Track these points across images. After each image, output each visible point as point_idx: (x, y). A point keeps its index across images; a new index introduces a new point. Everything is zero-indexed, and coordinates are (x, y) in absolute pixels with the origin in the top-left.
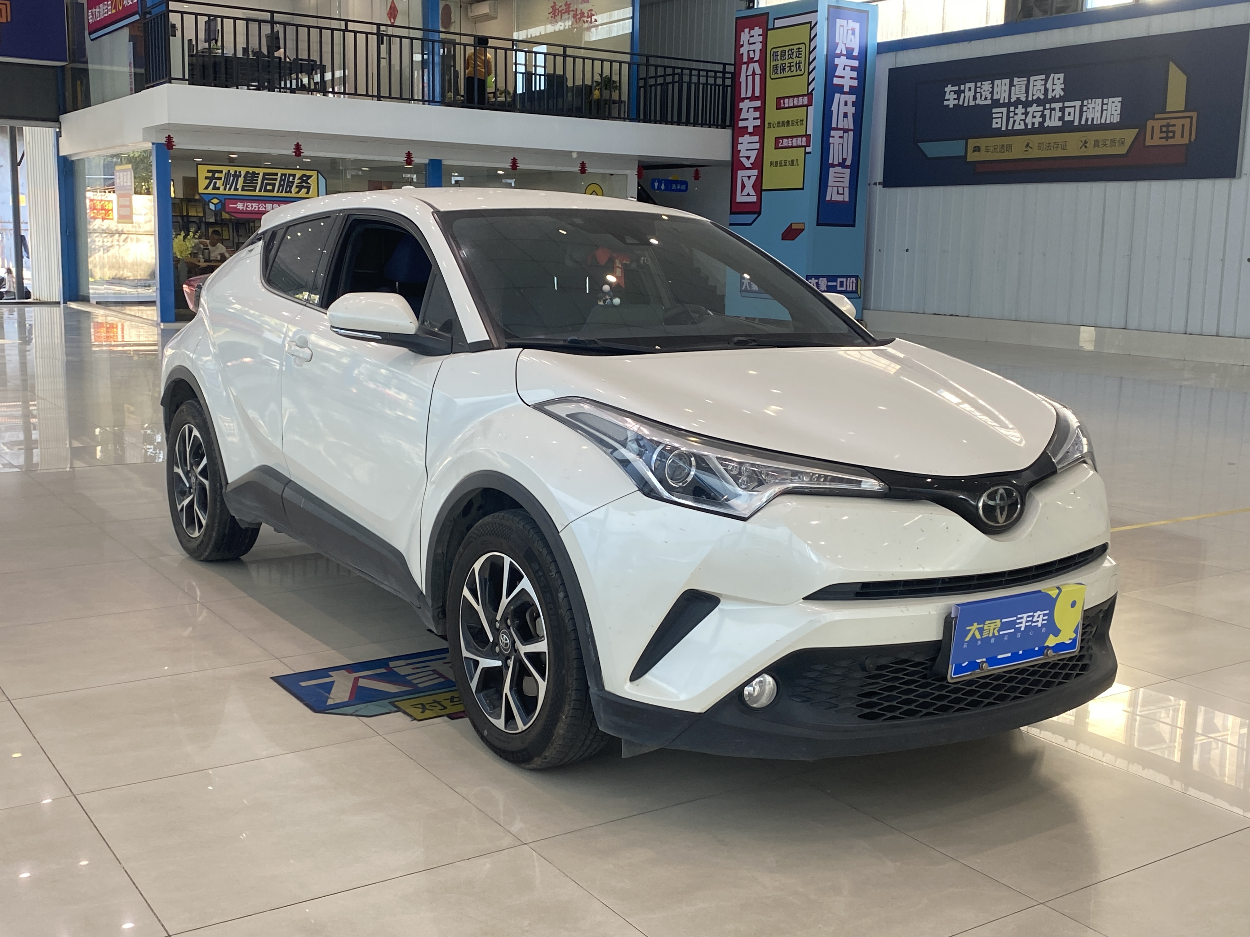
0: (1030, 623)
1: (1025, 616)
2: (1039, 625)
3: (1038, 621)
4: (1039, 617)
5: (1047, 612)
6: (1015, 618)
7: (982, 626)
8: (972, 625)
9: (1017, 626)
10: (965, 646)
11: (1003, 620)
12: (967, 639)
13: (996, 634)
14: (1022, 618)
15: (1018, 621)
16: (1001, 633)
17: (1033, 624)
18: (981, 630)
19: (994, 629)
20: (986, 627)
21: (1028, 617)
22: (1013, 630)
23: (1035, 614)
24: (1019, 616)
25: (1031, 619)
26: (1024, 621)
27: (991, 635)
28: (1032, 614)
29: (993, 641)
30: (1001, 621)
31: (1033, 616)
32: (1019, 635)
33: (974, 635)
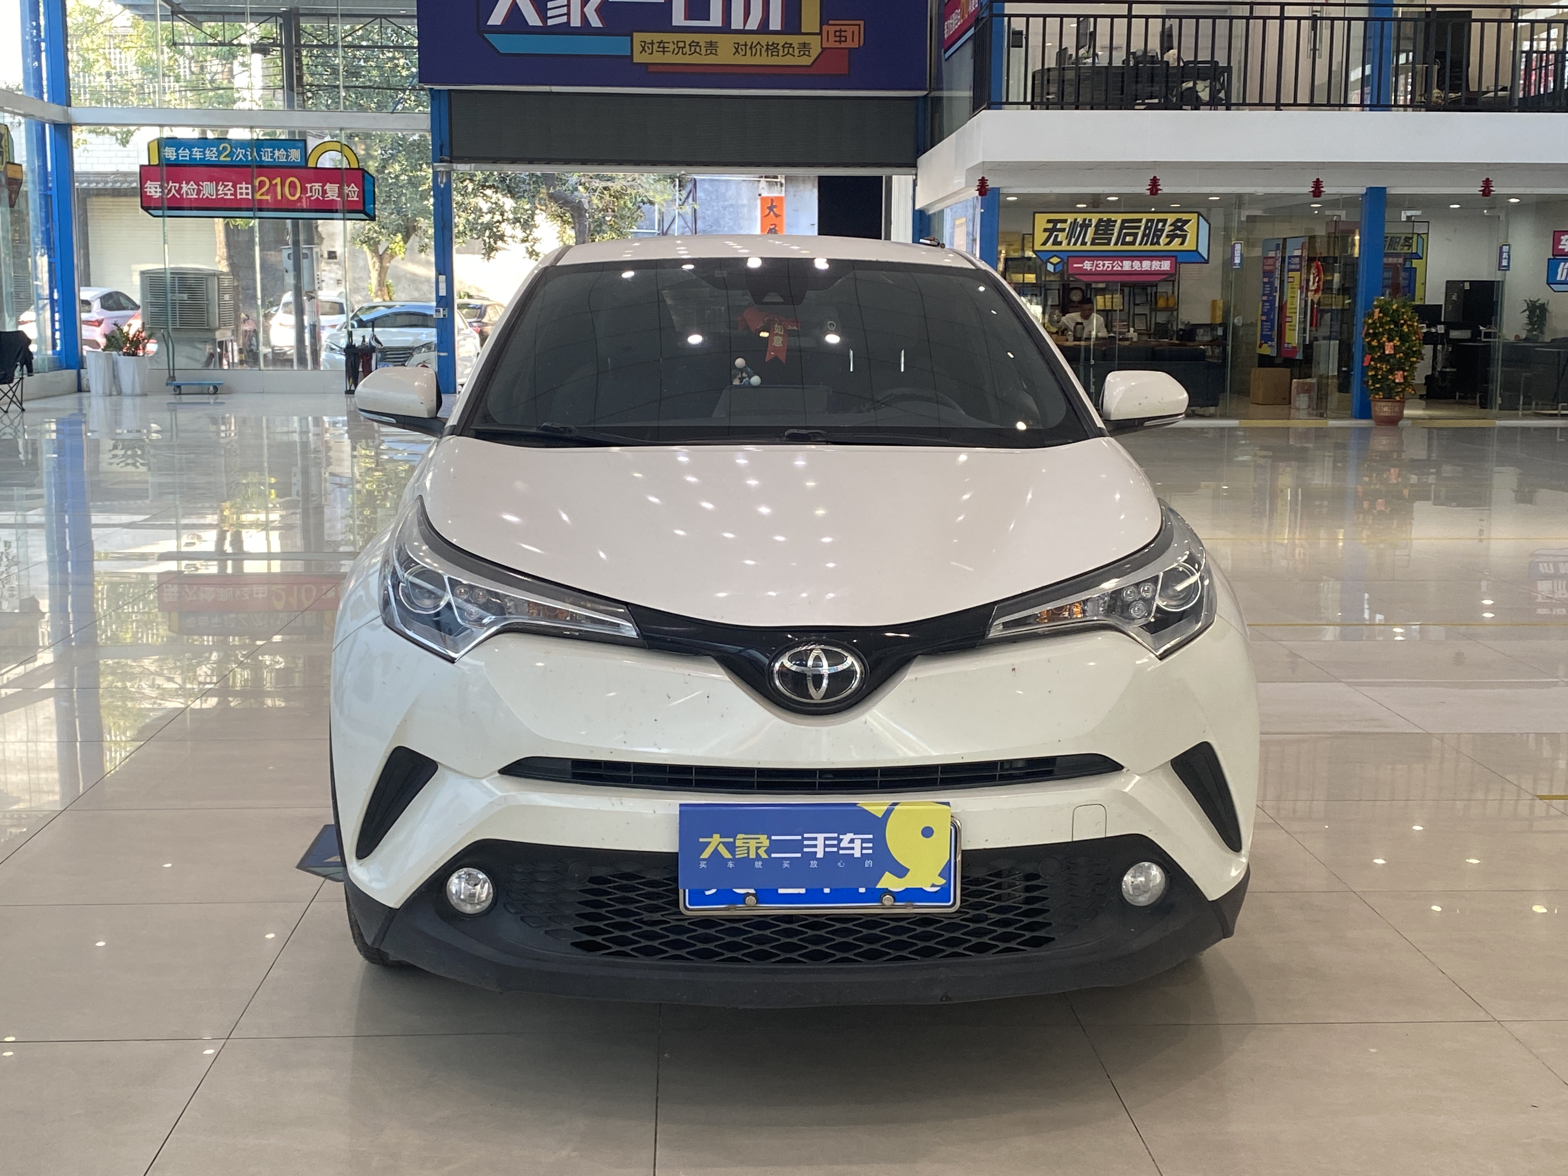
0: (835, 849)
1: (821, 837)
2: (857, 854)
3: (853, 848)
4: (852, 841)
5: (871, 836)
6: (799, 837)
7: (731, 840)
8: (712, 837)
9: (805, 850)
10: (703, 865)
11: (773, 838)
12: (706, 855)
13: (764, 856)
14: (815, 839)
15: (806, 843)
16: (773, 855)
17: (841, 852)
18: (731, 848)
19: (758, 848)
20: (738, 843)
21: (826, 839)
22: (799, 855)
23: (841, 837)
24: (806, 835)
25: (835, 842)
26: (820, 842)
27: (753, 855)
28: (836, 835)
29: (758, 864)
30: (769, 838)
31: (840, 841)
32: (814, 864)
33: (716, 852)
